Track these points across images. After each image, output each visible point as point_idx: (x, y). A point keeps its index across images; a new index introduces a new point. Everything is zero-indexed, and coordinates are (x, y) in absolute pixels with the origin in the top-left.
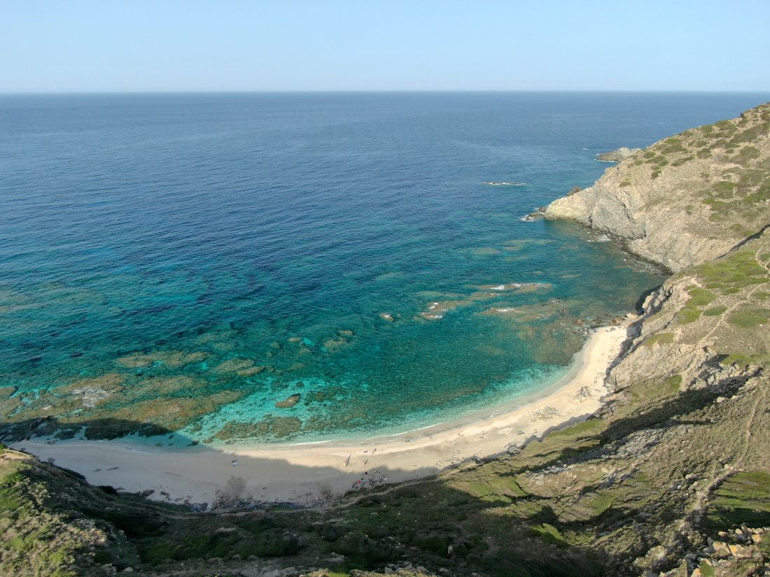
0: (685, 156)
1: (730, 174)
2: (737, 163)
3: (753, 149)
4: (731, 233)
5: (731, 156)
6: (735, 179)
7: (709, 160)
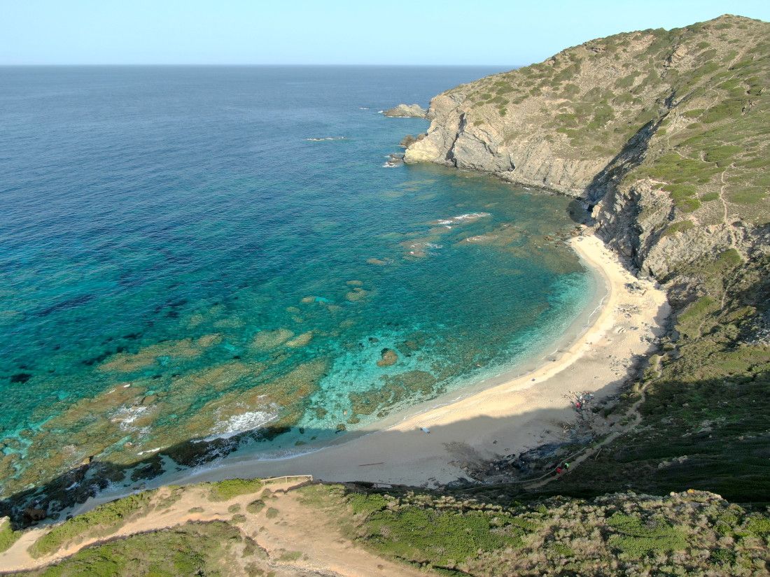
0: (520, 95)
1: (564, 107)
2: (565, 98)
3: (573, 86)
4: (595, 154)
5: (558, 92)
6: (571, 111)
7: (541, 97)
